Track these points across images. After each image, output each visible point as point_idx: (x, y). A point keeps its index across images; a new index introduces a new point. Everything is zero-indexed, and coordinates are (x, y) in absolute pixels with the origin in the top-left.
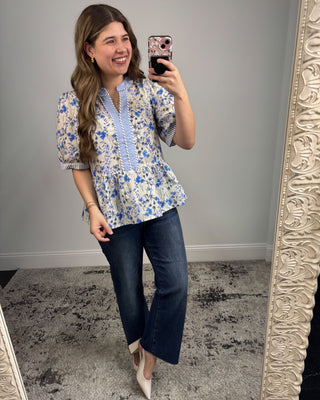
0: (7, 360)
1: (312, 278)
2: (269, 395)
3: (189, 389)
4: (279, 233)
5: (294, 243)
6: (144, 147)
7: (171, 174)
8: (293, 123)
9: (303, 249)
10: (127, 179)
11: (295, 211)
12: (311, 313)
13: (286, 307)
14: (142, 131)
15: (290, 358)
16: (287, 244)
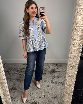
0: (5, 82)
1: (77, 65)
2: (66, 92)
3: (47, 92)
4: (70, 54)
5: (73, 56)
6: (40, 33)
7: (46, 40)
8: (74, 27)
9: (75, 57)
10: (36, 40)
11: (74, 48)
12: (76, 73)
13: (71, 71)
14: (39, 29)
15: (71, 84)
16: (72, 56)
